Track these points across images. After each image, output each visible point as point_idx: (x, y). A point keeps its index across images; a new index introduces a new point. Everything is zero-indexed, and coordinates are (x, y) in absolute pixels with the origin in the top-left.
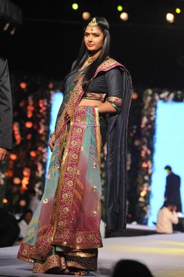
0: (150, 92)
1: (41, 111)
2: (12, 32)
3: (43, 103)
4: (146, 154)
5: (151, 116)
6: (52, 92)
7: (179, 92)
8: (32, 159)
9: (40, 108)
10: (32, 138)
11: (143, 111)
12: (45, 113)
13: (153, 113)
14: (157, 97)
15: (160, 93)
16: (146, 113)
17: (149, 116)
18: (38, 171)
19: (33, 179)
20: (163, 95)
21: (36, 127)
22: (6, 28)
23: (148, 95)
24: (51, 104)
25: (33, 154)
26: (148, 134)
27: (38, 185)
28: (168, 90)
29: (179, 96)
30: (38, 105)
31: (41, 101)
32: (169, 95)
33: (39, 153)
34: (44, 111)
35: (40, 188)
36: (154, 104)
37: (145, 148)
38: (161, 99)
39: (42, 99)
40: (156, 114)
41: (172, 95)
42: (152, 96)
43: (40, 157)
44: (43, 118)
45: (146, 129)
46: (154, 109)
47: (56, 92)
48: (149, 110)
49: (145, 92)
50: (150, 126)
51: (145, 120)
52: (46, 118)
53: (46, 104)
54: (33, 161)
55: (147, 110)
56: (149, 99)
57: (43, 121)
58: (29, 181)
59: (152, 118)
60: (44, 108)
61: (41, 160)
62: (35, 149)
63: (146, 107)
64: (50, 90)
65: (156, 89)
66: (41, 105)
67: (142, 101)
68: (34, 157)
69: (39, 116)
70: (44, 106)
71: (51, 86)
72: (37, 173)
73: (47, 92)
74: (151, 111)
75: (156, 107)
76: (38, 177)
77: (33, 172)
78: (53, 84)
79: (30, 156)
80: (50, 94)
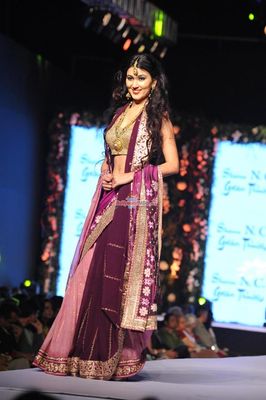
1: (200, 167)
2: (162, 55)
3: (202, 156)
6: (215, 140)
8: (186, 235)
9: (199, 163)
10: (185, 205)
12: (205, 170)
18: (194, 253)
19: (187, 265)
21: (191, 189)
22: (153, 49)
24: (214, 158)
25: (187, 228)
27: (193, 273)
30: (196, 159)
31: (200, 153)
33: (195, 227)
34: (204, 167)
35: (195, 277)
39: (202, 150)
43: (197, 233)
44: (203, 177)
47: (222, 140)
52: (206, 176)
53: (206, 156)
54: (186, 238)
57: (202, 181)
58: (180, 266)
60: (204, 163)
61: (199, 236)
62: (190, 221)
64: (213, 137)
66: (200, 158)
68: (188, 233)
69: (196, 174)
70: (204, 159)
71: (214, 131)
72: (192, 255)
73: (209, 139)
76: (194, 261)
77: (186, 254)
78: (218, 129)
79: (183, 230)
80: (213, 144)
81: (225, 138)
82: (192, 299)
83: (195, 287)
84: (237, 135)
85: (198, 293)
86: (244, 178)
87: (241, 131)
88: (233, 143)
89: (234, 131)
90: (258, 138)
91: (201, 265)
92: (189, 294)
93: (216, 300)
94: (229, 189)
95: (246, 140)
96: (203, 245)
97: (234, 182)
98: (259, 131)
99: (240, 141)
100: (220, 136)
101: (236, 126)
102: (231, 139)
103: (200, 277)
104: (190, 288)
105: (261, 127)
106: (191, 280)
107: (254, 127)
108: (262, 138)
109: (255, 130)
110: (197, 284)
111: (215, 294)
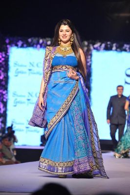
0: (86, 43)
1: (1, 61)
3: (2, 55)
5: (88, 62)
6: (8, 46)
7: (109, 43)
9: (0, 59)
12: (3, 63)
14: (91, 47)
15: (94, 44)
18: (0, 109)
23: (85, 46)
24: (8, 56)
27: (0, 120)
28: (100, 42)
29: (109, 46)
32: (101, 45)
34: (3, 61)
35: (2, 122)
36: (90, 53)
38: (94, 49)
39: (2, 52)
40: (91, 61)
41: (103, 45)
42: (88, 46)
43: (1, 98)
46: (89, 57)
47: (12, 46)
52: (4, 66)
53: (4, 55)
56: (85, 49)
57: (2, 69)
59: (88, 64)
60: (3, 59)
61: (3, 100)
64: (7, 44)
65: (90, 41)
70: (3, 57)
71: (7, 41)
73: (5, 46)
74: (88, 59)
75: (91, 55)
76: (1, 113)
78: (9, 40)
80: (7, 48)
81: (14, 45)
82: (1, 134)
83: (2, 128)
84: (20, 43)
85: (4, 130)
86: (26, 66)
87: (22, 41)
88: (18, 48)
89: (18, 41)
90: (32, 44)
91: (4, 115)
94: (18, 73)
95: (25, 45)
96: (5, 104)
97: (20, 69)
98: (32, 40)
99: (22, 46)
100: (11, 44)
101: (19, 38)
102: (17, 45)
103: (4, 122)
105: (33, 38)
107: (29, 38)
108: (34, 44)
109: (30, 40)
110: (3, 126)
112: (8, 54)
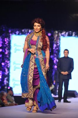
0: (57, 32)
1: (6, 43)
3: (7, 40)
4: (56, 61)
5: (58, 43)
6: (10, 34)
7: (70, 32)
8: (3, 66)
9: (5, 42)
10: (2, 56)
11: (54, 41)
12: (8, 45)
13: (58, 42)
14: (60, 35)
15: (61, 33)
16: (55, 42)
17: (57, 44)
18: (6, 72)
19: (4, 76)
20: (63, 34)
21: (3, 51)
23: (56, 34)
24: (10, 40)
25: (3, 64)
26: (57, 52)
27: (6, 79)
28: (65, 31)
29: (70, 34)
30: (5, 41)
31: (5, 39)
32: (66, 33)
33: (6, 63)
34: (7, 43)
35: (7, 80)
36: (59, 38)
37: (55, 59)
38: (62, 35)
39: (6, 38)
40: (60, 43)
41: (67, 33)
42: (58, 34)
43: (6, 65)
44: (7, 47)
45: (56, 50)
46: (59, 40)
47: (12, 34)
48: (57, 41)
49: (54, 32)
50: (57, 48)
51: (55, 45)
52: (8, 46)
53: (8, 40)
54: (3, 67)
55: (56, 41)
56: (56, 35)
57: (7, 48)
58: (2, 77)
59: (58, 45)
60: (7, 42)
61: (7, 66)
62: (4, 62)
63: (55, 39)
64: (9, 33)
65: (59, 31)
66: (6, 41)
67: (53, 37)
68: (4, 65)
69: (5, 46)
70: (7, 41)
71: (10, 31)
72: (5, 73)
73: (8, 34)
74: (58, 41)
75: (60, 39)
76: (6, 75)
77: (3, 72)
78: (11, 30)
79: (2, 65)
80: (10, 35)
81: (14, 34)
82: (6, 87)
83: (7, 83)
84: (17, 32)
85: (8, 85)
86: (21, 46)
87: (19, 31)
88: (16, 35)
89: (16, 31)
90: (24, 33)
91: (8, 76)
92: (5, 86)
93: (14, 87)
94: (16, 50)
95: (20, 34)
96: (9, 69)
97: (18, 48)
98: (25, 31)
99: (19, 34)
100: (12, 33)
101: (17, 29)
102: (15, 34)
103: (8, 80)
104: (5, 84)
105: (25, 29)
106: (5, 81)
107: (23, 29)
108: (25, 33)
109: (23, 31)
110: (7, 82)
111: (13, 85)
112: (10, 39)
